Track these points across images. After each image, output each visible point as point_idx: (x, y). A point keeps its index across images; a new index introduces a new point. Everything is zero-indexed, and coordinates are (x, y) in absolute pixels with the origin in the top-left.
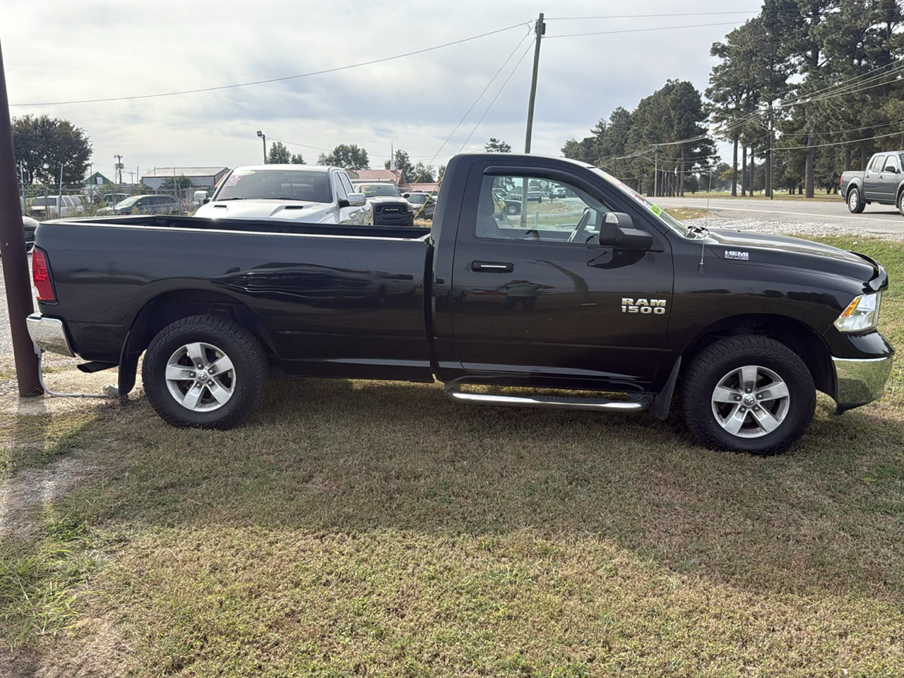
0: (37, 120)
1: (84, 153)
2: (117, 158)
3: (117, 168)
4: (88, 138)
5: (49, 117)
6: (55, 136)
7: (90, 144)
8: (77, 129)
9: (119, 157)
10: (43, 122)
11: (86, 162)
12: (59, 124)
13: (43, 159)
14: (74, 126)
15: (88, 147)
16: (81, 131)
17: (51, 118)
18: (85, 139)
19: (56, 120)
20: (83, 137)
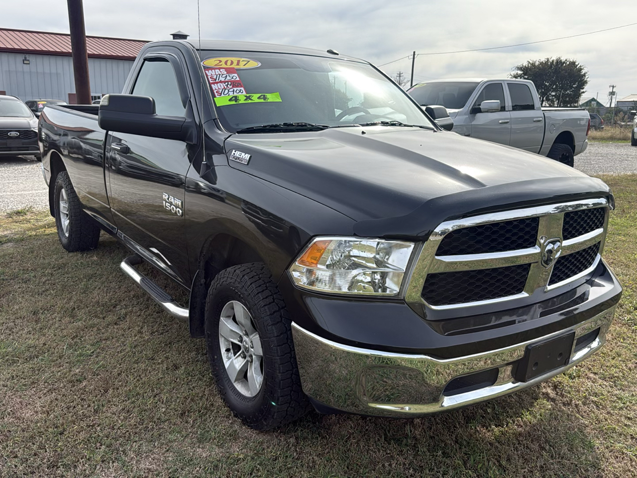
0: (553, 61)
1: (581, 83)
2: (611, 88)
3: (610, 95)
4: (586, 73)
5: (562, 59)
6: (563, 72)
7: (587, 77)
8: (580, 66)
9: (613, 87)
10: (557, 62)
11: (582, 91)
12: (568, 63)
13: (552, 88)
14: (579, 64)
15: (585, 79)
16: (582, 68)
17: (563, 59)
18: (584, 74)
19: (566, 60)
20: (583, 72)
